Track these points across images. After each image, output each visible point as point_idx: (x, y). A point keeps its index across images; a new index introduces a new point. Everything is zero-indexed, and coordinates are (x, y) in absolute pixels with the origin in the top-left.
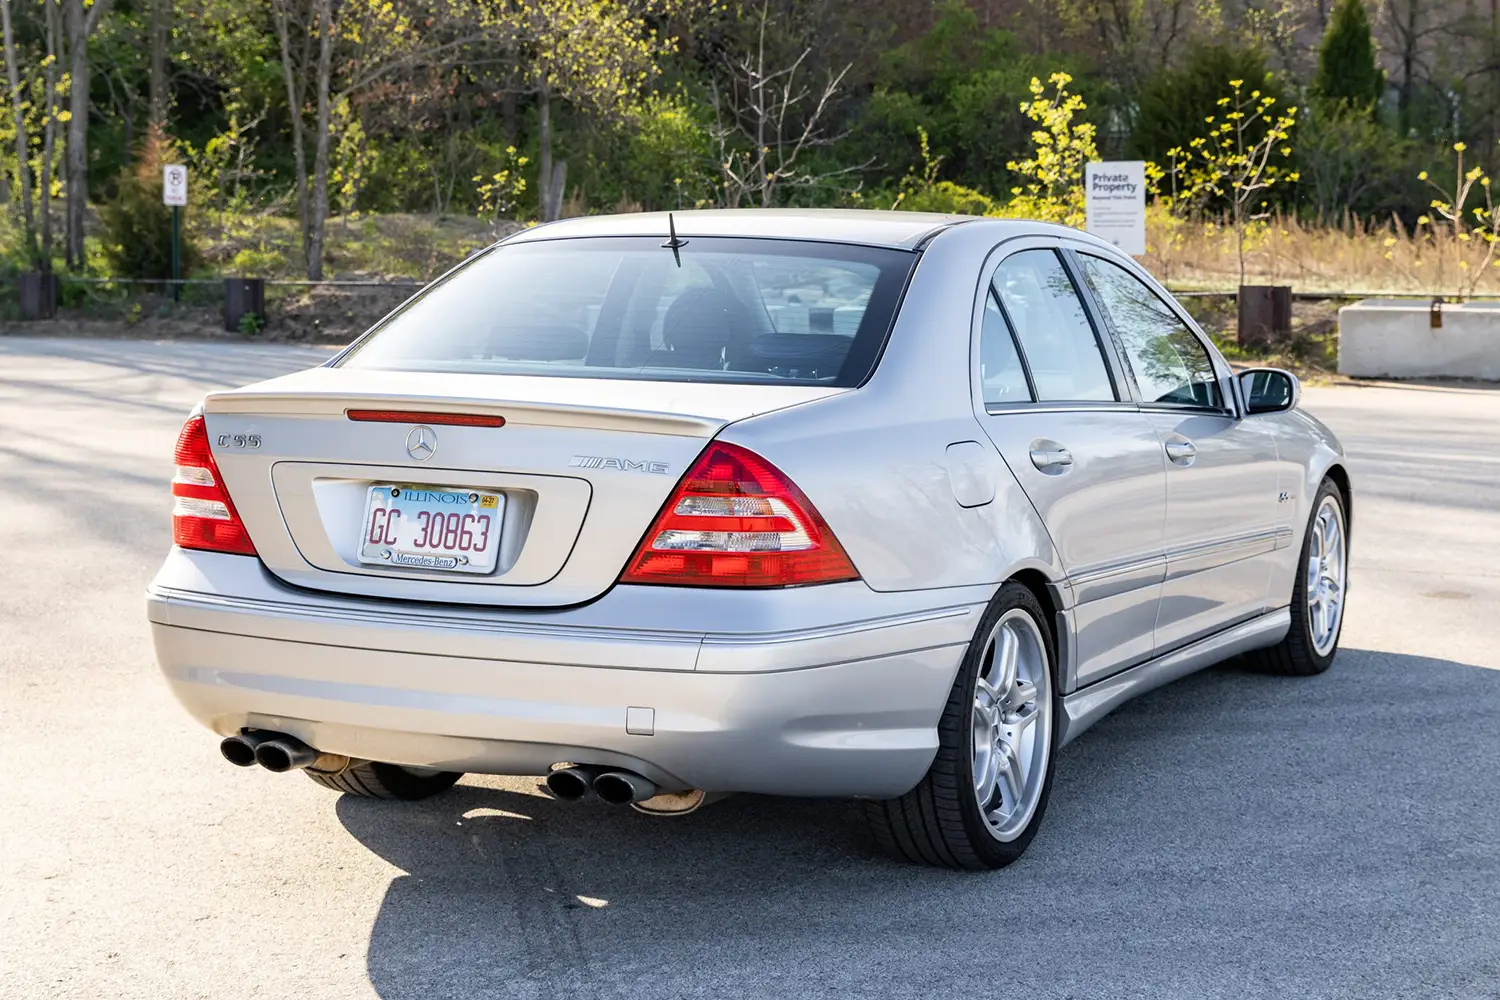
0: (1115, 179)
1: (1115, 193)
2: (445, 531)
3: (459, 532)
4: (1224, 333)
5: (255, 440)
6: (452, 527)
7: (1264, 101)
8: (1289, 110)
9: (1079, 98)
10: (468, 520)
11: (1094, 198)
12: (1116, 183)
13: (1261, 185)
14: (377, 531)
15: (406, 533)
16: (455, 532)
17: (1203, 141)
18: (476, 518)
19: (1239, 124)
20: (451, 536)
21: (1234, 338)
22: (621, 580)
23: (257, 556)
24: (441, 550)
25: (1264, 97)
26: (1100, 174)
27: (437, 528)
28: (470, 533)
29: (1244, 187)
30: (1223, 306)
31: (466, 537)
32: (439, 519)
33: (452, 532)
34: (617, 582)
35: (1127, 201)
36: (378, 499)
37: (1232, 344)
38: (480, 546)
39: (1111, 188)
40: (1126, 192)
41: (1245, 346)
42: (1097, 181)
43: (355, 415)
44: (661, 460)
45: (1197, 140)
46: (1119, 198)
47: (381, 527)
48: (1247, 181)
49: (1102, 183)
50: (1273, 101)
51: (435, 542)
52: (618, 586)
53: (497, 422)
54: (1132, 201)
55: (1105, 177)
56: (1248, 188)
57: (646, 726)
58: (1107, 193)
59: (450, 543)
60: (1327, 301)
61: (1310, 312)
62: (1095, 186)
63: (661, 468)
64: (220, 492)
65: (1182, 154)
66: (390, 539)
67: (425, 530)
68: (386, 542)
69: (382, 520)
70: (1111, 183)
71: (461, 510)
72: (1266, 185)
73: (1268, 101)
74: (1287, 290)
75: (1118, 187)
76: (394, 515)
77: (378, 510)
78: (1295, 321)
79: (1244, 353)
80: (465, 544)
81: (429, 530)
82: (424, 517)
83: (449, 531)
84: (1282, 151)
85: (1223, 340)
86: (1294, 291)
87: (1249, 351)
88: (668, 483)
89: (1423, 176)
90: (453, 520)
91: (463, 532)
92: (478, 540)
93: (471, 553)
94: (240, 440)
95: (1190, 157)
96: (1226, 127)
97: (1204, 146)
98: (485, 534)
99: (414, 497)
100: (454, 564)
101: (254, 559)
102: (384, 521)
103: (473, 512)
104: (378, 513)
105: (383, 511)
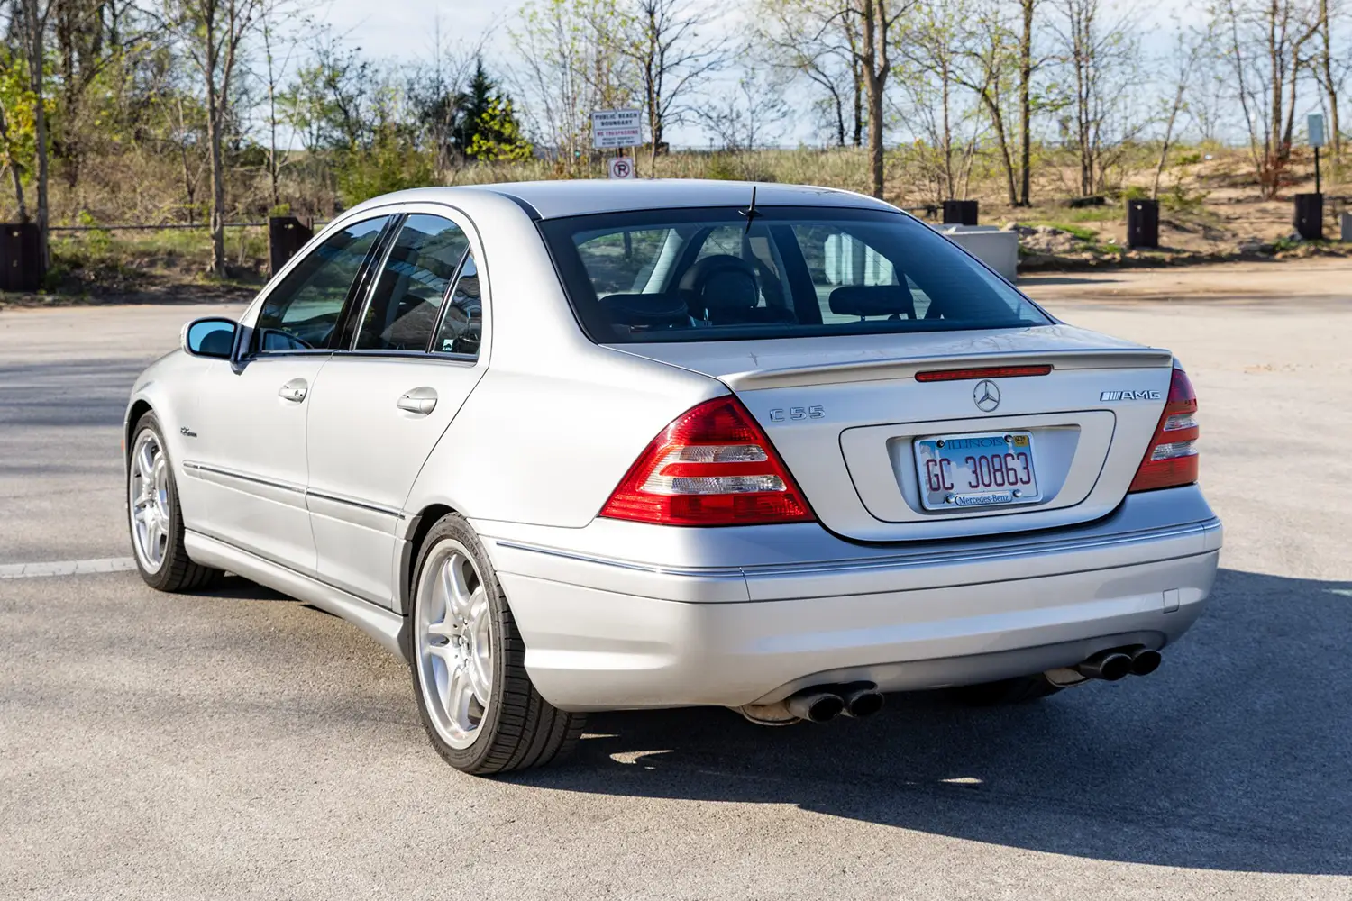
2: (992, 471)
3: (1004, 470)
5: (817, 413)
6: (997, 466)
10: (1009, 459)
14: (934, 480)
15: (960, 477)
16: (1001, 470)
18: (1016, 456)
20: (998, 475)
22: (1132, 490)
23: (819, 520)
24: (994, 487)
27: (985, 469)
28: (1012, 469)
31: (1011, 473)
32: (983, 461)
33: (998, 470)
34: (1129, 492)
36: (925, 453)
38: (1025, 479)
43: (921, 377)
47: (937, 475)
51: (987, 482)
52: (1131, 497)
53: (1044, 369)
57: (1175, 603)
59: (999, 480)
64: (777, 465)
66: (948, 485)
67: (975, 472)
68: (946, 488)
69: (935, 469)
71: (1000, 451)
76: (944, 463)
77: (928, 461)
80: (1012, 479)
82: (971, 461)
83: (996, 471)
90: (997, 461)
91: (1008, 470)
92: (1022, 474)
93: (1020, 486)
98: (1026, 468)
99: (957, 445)
100: (1009, 499)
101: (816, 526)
102: (937, 470)
103: (1012, 452)
104: (931, 464)
105: (933, 460)
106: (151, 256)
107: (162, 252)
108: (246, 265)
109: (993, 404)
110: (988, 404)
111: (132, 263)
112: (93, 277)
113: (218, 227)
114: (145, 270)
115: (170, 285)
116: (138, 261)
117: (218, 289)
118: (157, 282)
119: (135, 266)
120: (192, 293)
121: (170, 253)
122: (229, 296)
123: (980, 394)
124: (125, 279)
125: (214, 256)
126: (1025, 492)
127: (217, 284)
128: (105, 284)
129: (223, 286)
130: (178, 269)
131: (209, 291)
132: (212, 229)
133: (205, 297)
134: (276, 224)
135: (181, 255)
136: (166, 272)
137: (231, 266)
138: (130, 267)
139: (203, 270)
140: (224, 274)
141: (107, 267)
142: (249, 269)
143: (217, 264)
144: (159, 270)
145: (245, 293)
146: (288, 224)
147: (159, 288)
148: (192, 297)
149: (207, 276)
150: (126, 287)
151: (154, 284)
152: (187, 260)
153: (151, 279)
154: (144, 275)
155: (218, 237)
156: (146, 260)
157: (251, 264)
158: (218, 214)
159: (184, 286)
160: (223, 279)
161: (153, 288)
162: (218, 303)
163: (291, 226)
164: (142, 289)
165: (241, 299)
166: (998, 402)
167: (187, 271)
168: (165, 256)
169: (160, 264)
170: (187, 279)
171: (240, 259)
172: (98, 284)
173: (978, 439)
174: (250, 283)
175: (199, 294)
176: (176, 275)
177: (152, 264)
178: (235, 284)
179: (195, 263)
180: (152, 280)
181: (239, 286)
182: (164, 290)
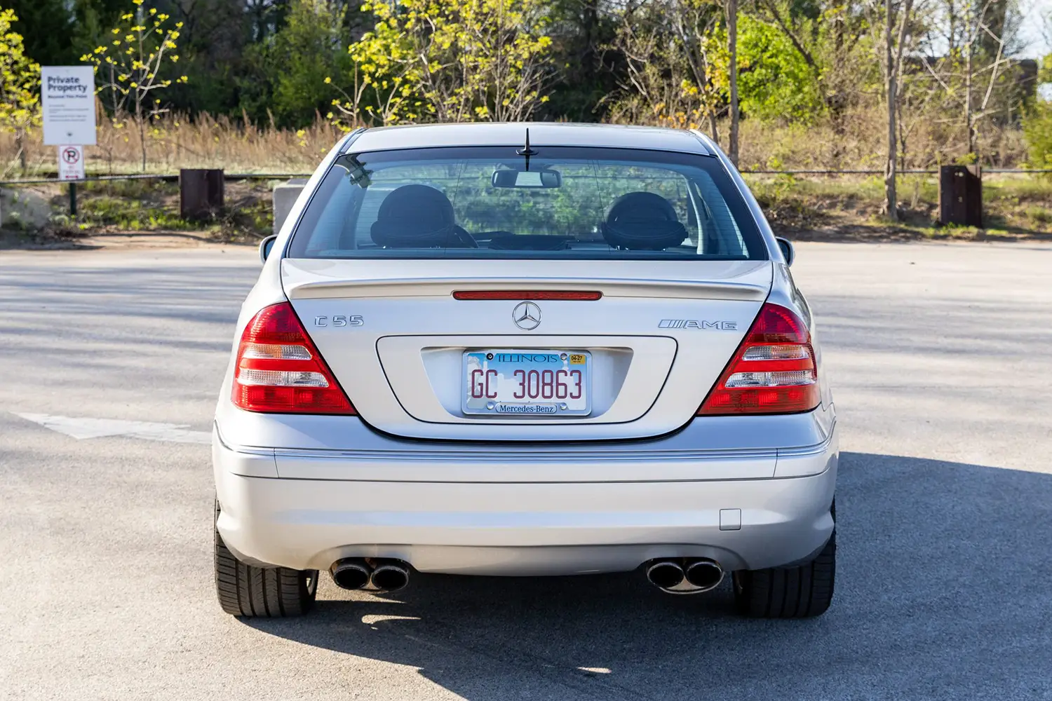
0: (68, 80)
1: (69, 92)
2: (541, 384)
3: (554, 384)
4: (166, 208)
5: (356, 320)
6: (548, 380)
7: (159, 16)
8: (177, 25)
9: (12, 11)
10: (561, 375)
11: (49, 97)
12: (69, 85)
13: (159, 85)
14: (477, 388)
15: (505, 389)
16: (551, 384)
17: (105, 49)
18: (569, 373)
19: (140, 35)
20: (547, 389)
21: (177, 212)
22: (699, 413)
23: (358, 415)
24: (540, 399)
25: (160, 14)
26: (54, 77)
27: (534, 383)
28: (563, 385)
29: (143, 88)
30: (157, 186)
31: (561, 389)
32: (534, 375)
33: (548, 384)
34: (696, 415)
35: (78, 99)
36: (473, 363)
37: (176, 217)
38: (576, 393)
39: (64, 89)
40: (78, 92)
41: (188, 219)
42: (52, 82)
43: (458, 295)
44: (730, 320)
45: (100, 48)
46: (71, 97)
47: (481, 384)
48: (145, 83)
49: (56, 84)
50: (167, 17)
51: (533, 393)
52: (698, 420)
53: (596, 296)
54: (83, 99)
55: (58, 79)
56: (147, 89)
57: (736, 523)
58: (61, 93)
59: (547, 393)
60: (244, 181)
61: (233, 190)
62: (50, 87)
63: (731, 326)
64: (319, 364)
65: (93, 59)
66: (491, 393)
67: (522, 384)
68: (488, 396)
69: (481, 379)
70: (64, 84)
71: (553, 367)
72: (164, 86)
73: (162, 17)
74: (220, 172)
75: (70, 88)
76: (491, 374)
77: (475, 371)
78: (226, 198)
79: (187, 224)
80: (561, 393)
81: (526, 384)
82: (520, 375)
83: (544, 384)
84: (171, 57)
85: (168, 213)
86: (226, 172)
87: (192, 222)
88: (737, 337)
89: (328, 80)
90: (548, 376)
91: (558, 384)
92: (573, 389)
93: (568, 400)
94: (339, 320)
95: (99, 62)
96: (130, 38)
97: (107, 53)
98: (579, 384)
99: (507, 359)
100: (554, 410)
101: (356, 418)
102: (482, 379)
103: (565, 368)
104: (476, 373)
105: (481, 371)
106: (833, 200)
107: (844, 195)
108: (918, 209)
109: (534, 324)
110: (528, 323)
111: (815, 204)
112: (775, 216)
113: (890, 174)
114: (824, 211)
115: (840, 225)
116: (820, 203)
117: (884, 231)
118: (832, 222)
119: (816, 207)
120: (859, 233)
121: (851, 197)
122: (893, 237)
123: (520, 313)
124: (804, 218)
125: (886, 200)
126: (574, 405)
127: (883, 225)
128: (785, 222)
129: (889, 227)
130: (855, 211)
131: (875, 232)
132: (886, 174)
133: (869, 237)
134: (947, 171)
135: (862, 199)
136: (843, 214)
137: (904, 209)
138: (811, 208)
139: (876, 212)
140: (896, 216)
141: (791, 207)
142: (922, 212)
143: (889, 207)
144: (836, 212)
145: (908, 235)
146: (958, 172)
147: (831, 228)
148: (858, 236)
149: (879, 218)
150: (802, 226)
151: (828, 224)
152: (864, 204)
153: (826, 219)
154: (822, 215)
155: (891, 183)
156: (828, 202)
157: (924, 208)
158: (891, 162)
159: (854, 227)
160: (893, 221)
161: (826, 228)
162: (880, 242)
163: (961, 174)
164: (816, 228)
165: (903, 240)
166: (539, 323)
167: (863, 213)
168: (845, 199)
169: (840, 206)
170: (861, 220)
171: (912, 203)
172: (779, 222)
173: (531, 355)
174: (917, 226)
175: (866, 235)
176: (852, 217)
177: (832, 206)
178: (902, 226)
179: (870, 206)
180: (828, 220)
181: (906, 228)
182: (836, 229)
